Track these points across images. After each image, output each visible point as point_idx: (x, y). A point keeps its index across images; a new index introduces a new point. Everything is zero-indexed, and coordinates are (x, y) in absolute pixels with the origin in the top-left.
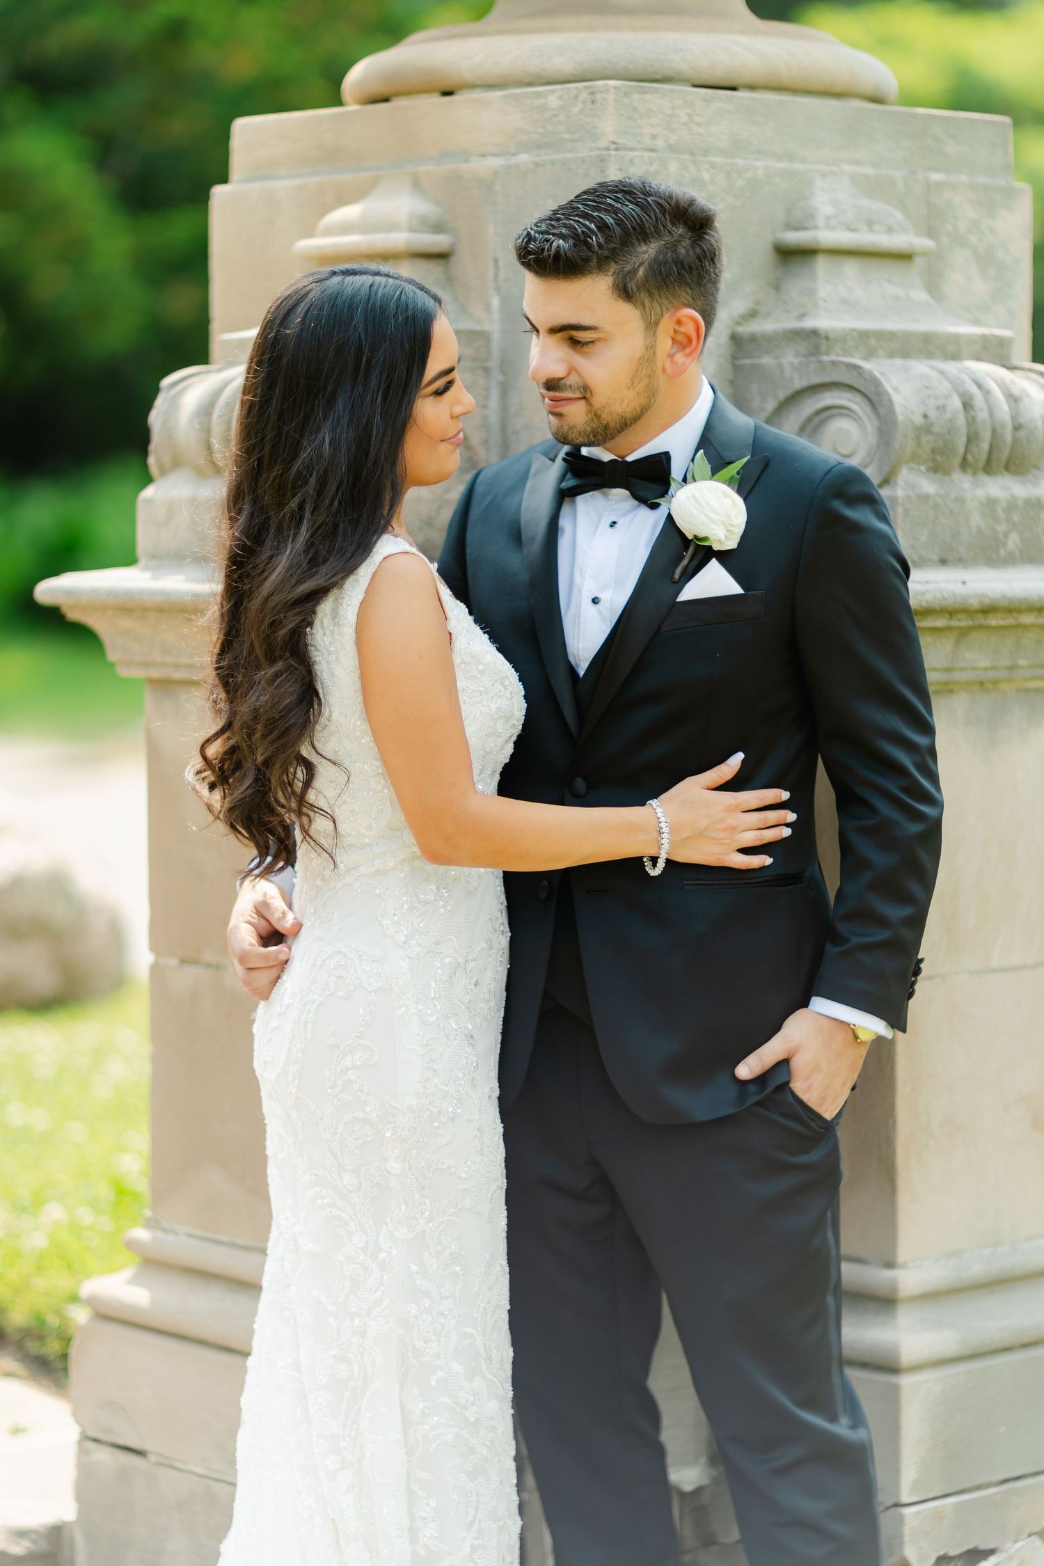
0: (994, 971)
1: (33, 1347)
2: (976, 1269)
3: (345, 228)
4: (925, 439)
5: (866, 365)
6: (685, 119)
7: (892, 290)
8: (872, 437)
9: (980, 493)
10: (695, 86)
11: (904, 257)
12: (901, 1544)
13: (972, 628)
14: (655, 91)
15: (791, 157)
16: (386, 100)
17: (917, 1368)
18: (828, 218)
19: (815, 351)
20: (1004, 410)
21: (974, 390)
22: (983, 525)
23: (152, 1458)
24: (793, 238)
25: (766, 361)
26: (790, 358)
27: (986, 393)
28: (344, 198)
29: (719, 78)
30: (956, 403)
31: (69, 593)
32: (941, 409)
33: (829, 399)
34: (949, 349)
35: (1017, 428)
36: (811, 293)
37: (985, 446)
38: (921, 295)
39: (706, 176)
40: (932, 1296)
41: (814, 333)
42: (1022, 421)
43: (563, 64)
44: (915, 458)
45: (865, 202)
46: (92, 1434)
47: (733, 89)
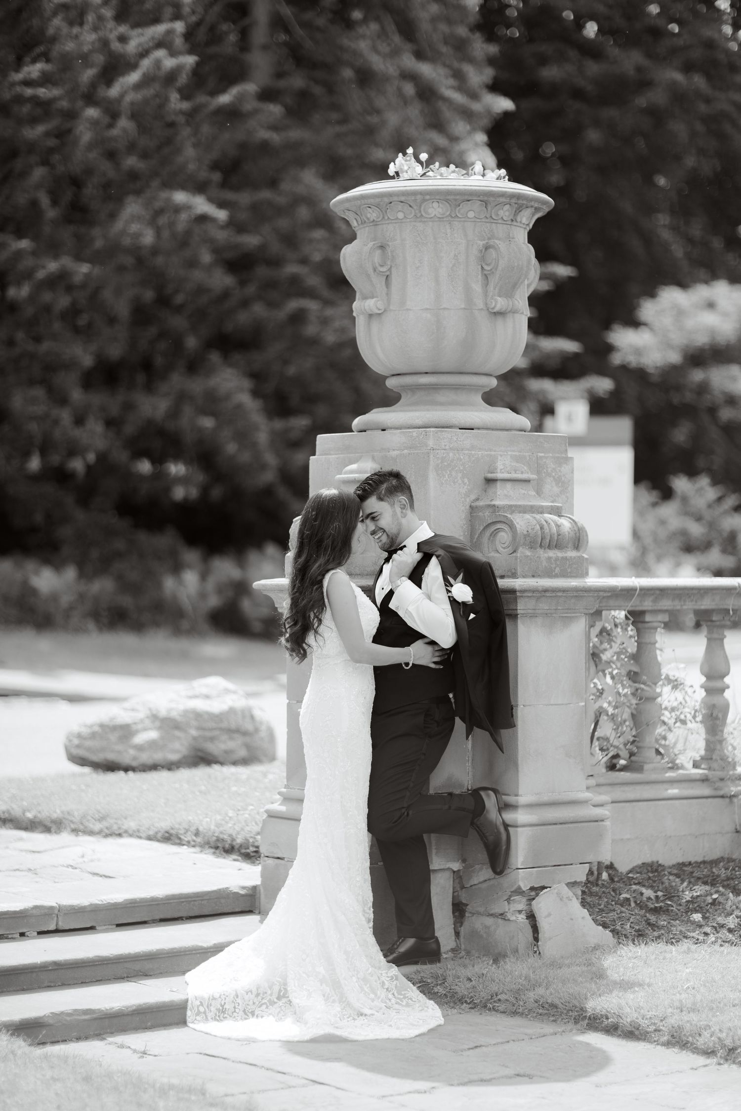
0: (552, 705)
1: (243, 851)
2: (545, 798)
3: (351, 472)
4: (527, 539)
5: (509, 516)
6: (456, 439)
7: (523, 492)
8: (510, 538)
9: (546, 555)
10: (460, 429)
11: (527, 481)
12: (519, 881)
13: (541, 597)
14: (446, 431)
15: (491, 450)
16: (365, 431)
17: (524, 826)
18: (501, 470)
19: (494, 512)
20: (554, 529)
21: (544, 523)
22: (547, 565)
23: (286, 860)
24: (490, 476)
25: (480, 514)
26: (487, 513)
27: (549, 524)
28: (351, 462)
29: (467, 426)
30: (538, 527)
31: (263, 585)
32: (533, 529)
33: (498, 526)
34: (541, 510)
35: (559, 535)
36: (495, 493)
37: (548, 541)
38: (533, 493)
39: (462, 458)
40: (530, 806)
41: (494, 505)
42: (560, 533)
43: (419, 422)
44: (524, 544)
45: (514, 464)
46: (266, 855)
47: (473, 429)
